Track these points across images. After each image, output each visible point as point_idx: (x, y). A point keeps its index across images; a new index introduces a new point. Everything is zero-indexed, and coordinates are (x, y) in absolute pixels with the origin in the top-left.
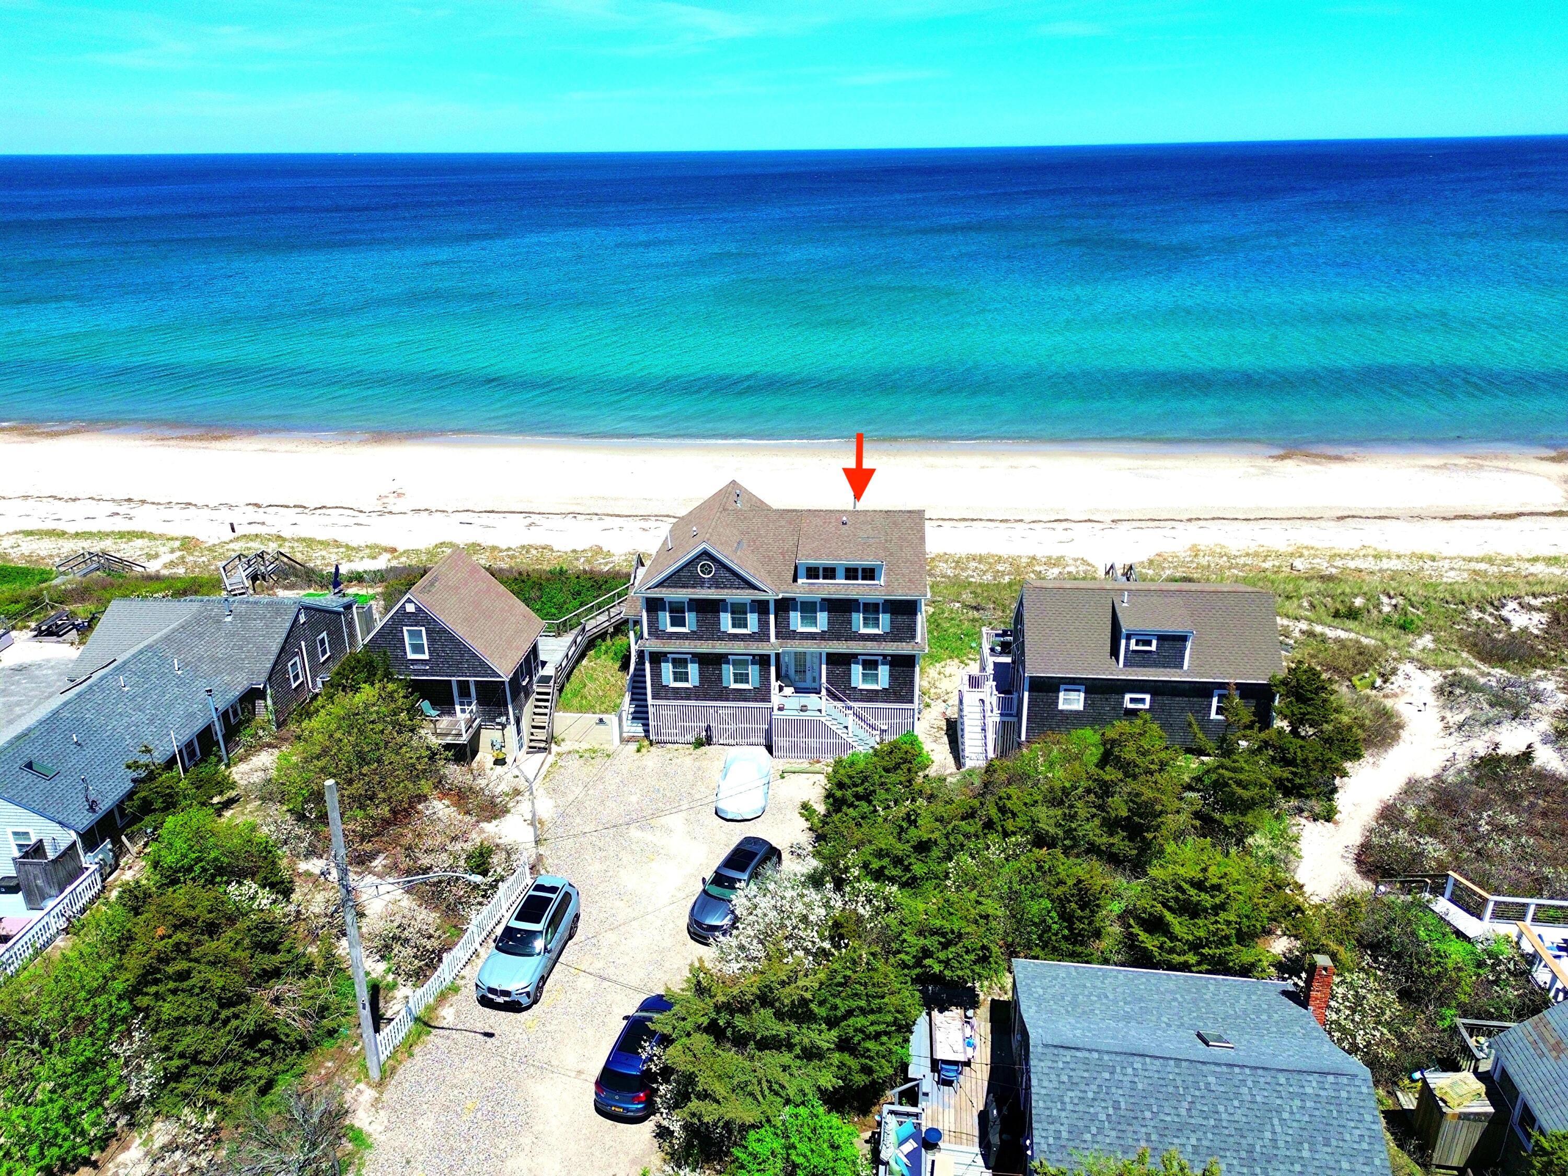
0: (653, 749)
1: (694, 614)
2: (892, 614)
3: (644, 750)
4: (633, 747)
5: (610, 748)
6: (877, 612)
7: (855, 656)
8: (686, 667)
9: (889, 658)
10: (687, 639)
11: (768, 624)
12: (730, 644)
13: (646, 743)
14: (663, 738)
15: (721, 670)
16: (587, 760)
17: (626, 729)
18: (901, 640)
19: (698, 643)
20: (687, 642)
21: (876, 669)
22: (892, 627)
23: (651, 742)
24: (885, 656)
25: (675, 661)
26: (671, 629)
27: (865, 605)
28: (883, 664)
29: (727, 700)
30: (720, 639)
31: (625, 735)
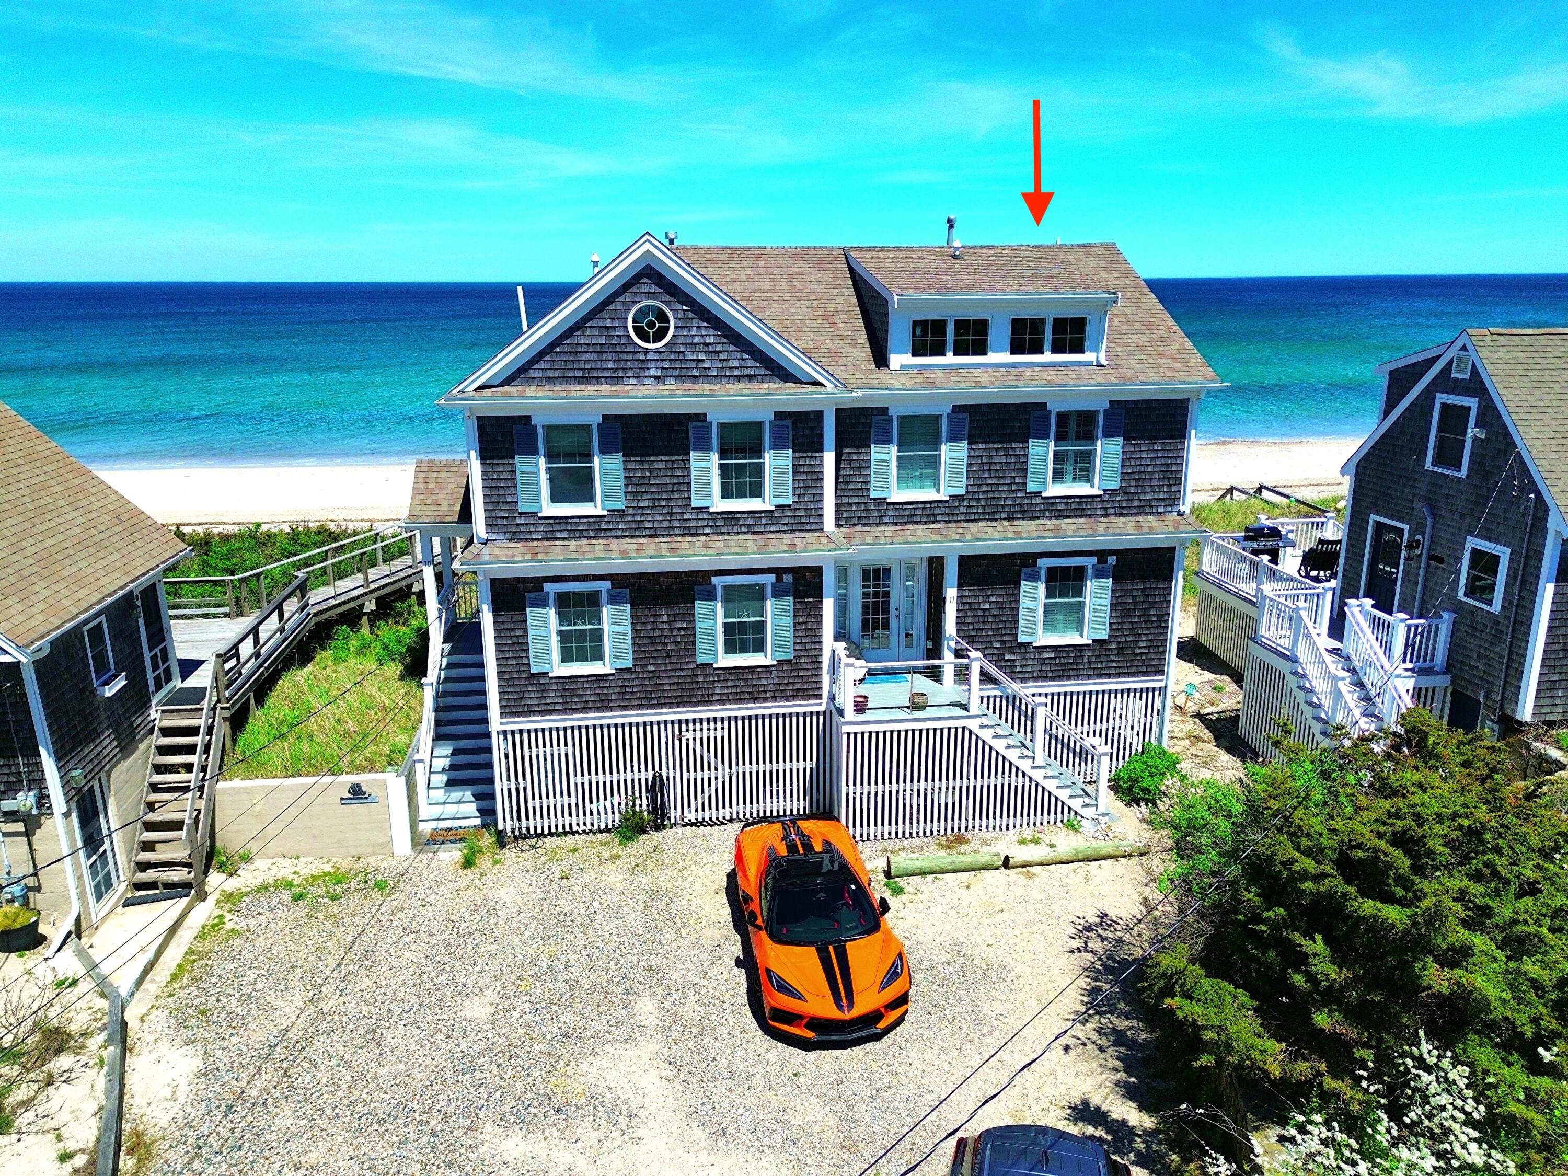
0: (509, 855)
1: (616, 462)
2: (1128, 438)
3: (484, 862)
4: (452, 855)
5: (386, 866)
6: (1090, 437)
7: (1030, 559)
8: (596, 618)
9: (1112, 560)
10: (600, 534)
11: (818, 477)
12: (717, 542)
13: (487, 840)
14: (535, 823)
15: (690, 618)
16: (316, 906)
17: (425, 811)
18: (1144, 509)
19: (631, 544)
20: (599, 544)
21: (1079, 593)
22: (1125, 476)
23: (501, 835)
24: (1101, 555)
25: (564, 603)
26: (550, 510)
27: (1063, 417)
28: (1098, 575)
29: (708, 701)
30: (689, 530)
31: (425, 828)
